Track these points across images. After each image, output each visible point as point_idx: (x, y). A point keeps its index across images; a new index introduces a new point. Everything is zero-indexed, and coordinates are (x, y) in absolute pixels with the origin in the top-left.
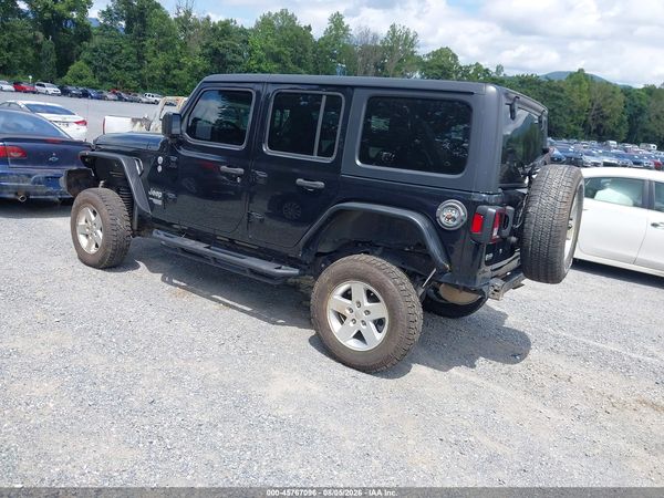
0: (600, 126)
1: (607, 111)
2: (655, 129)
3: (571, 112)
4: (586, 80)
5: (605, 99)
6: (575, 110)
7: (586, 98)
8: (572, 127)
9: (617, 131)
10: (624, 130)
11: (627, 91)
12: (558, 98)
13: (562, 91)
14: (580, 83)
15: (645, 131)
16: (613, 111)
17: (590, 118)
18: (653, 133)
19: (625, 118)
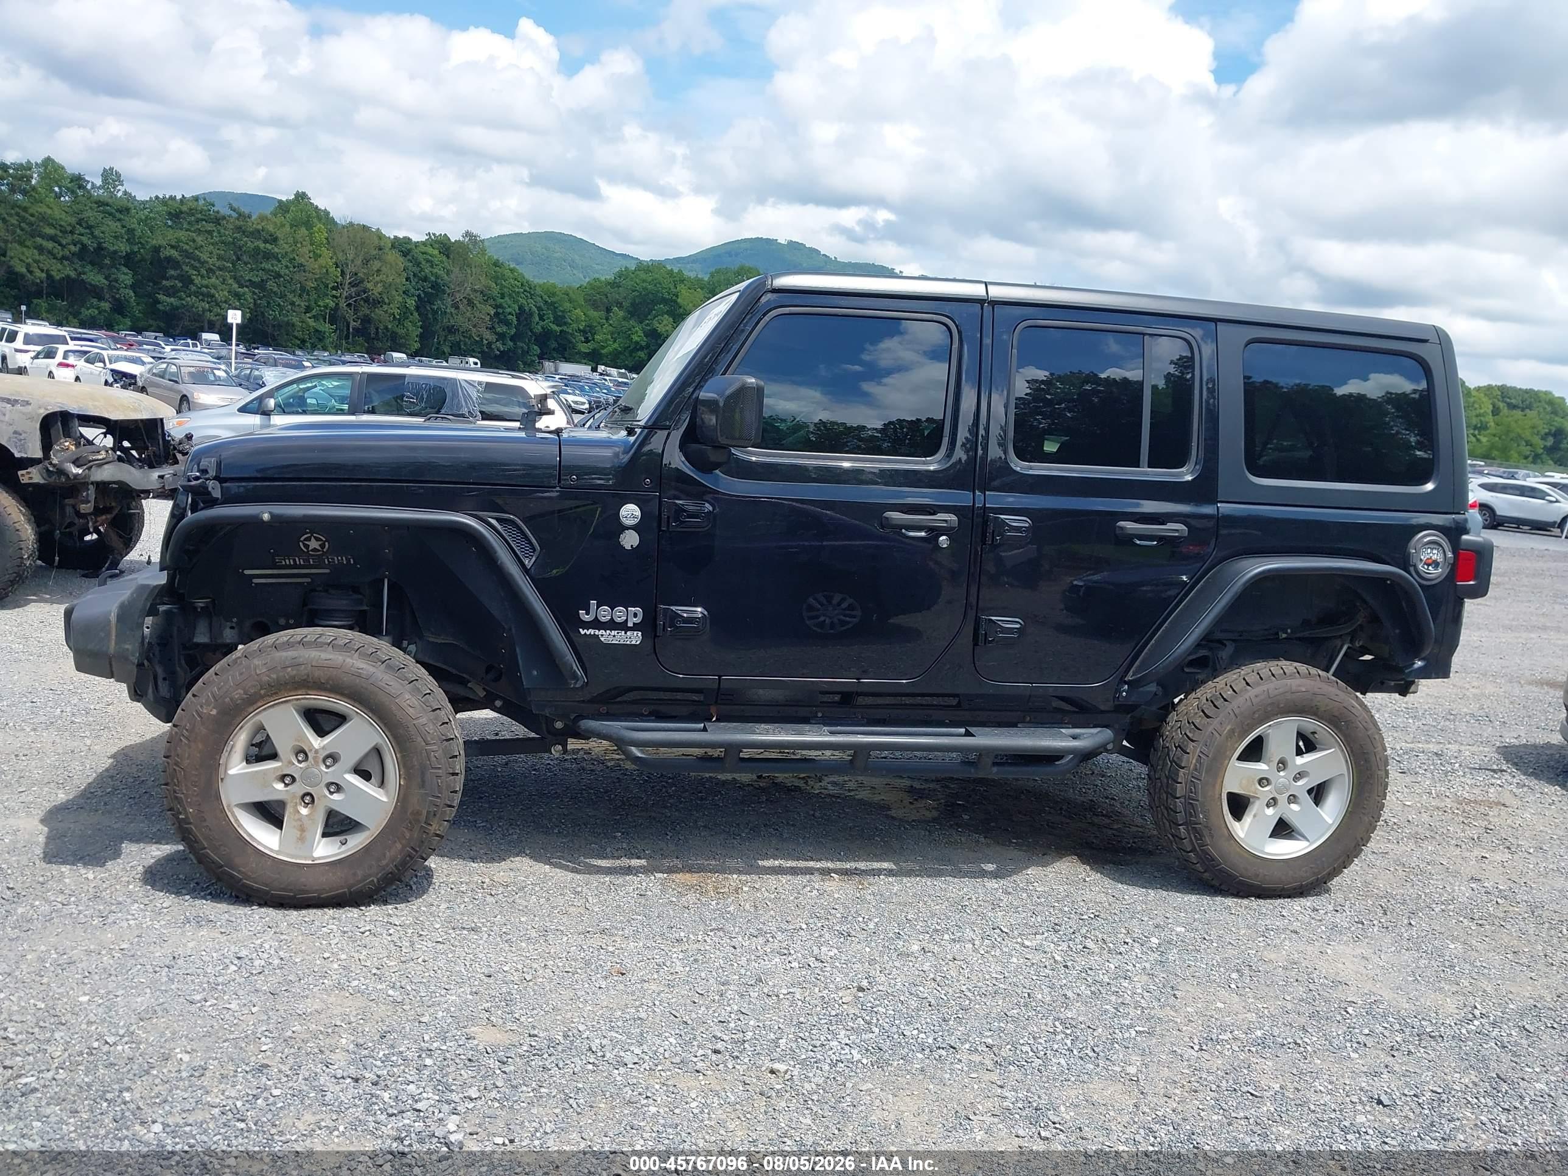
0: (366, 320)
1: (375, 289)
2: (467, 325)
3: (303, 289)
4: (319, 219)
5: (366, 262)
6: (311, 284)
7: (327, 259)
8: (311, 322)
9: (401, 331)
10: (413, 330)
11: (403, 247)
12: (268, 256)
13: (274, 240)
14: (308, 225)
15: (451, 330)
16: (387, 287)
17: (343, 304)
18: (466, 334)
19: (411, 303)
